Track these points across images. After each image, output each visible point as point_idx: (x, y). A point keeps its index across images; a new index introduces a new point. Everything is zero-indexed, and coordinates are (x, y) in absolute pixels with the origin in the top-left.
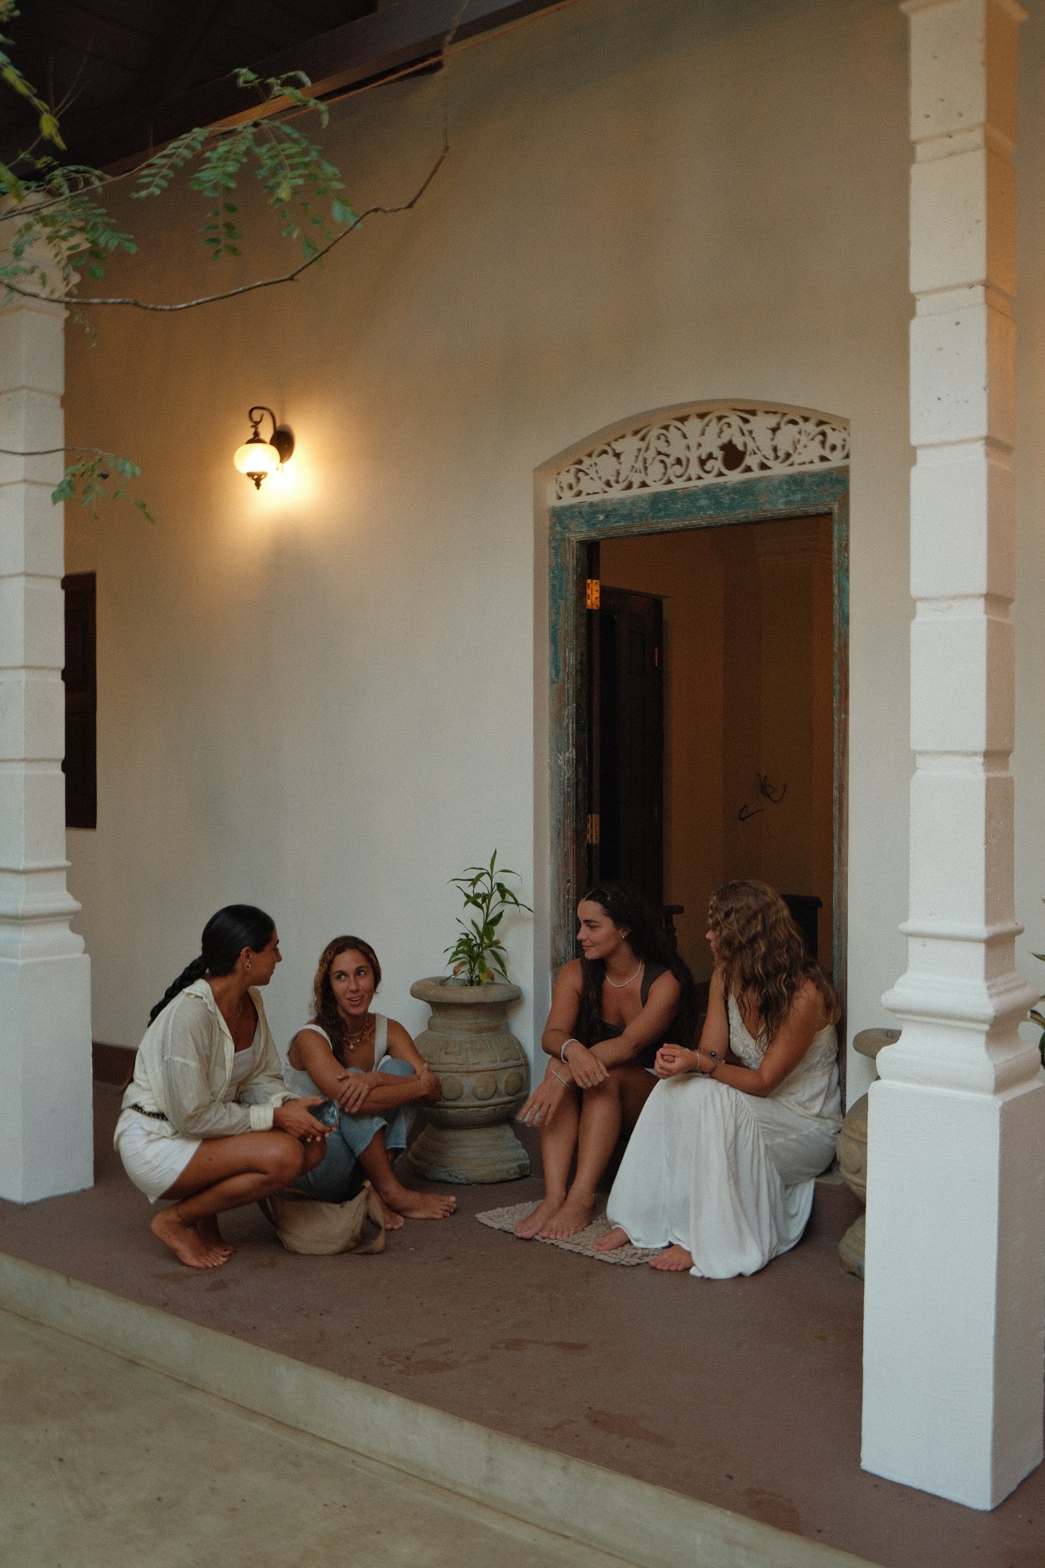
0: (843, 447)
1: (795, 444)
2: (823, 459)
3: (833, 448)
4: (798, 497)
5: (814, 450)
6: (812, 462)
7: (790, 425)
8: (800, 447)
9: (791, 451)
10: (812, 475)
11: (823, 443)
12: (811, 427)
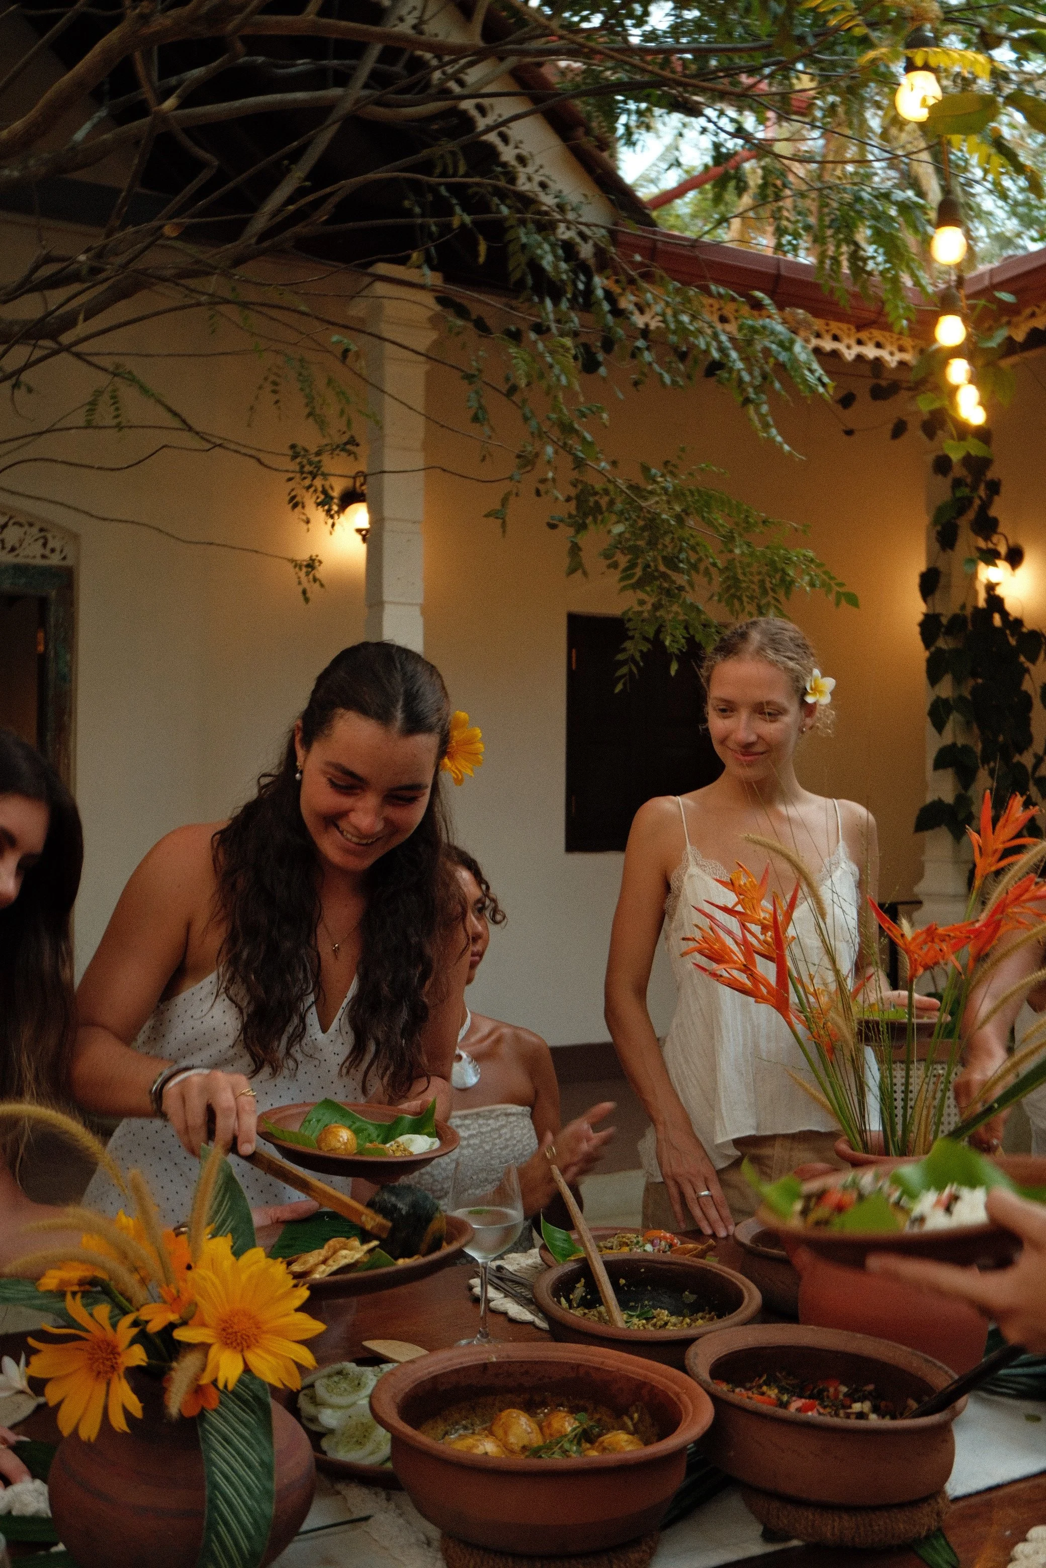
0: (62, 551)
1: (21, 542)
2: (44, 557)
3: (53, 550)
4: (23, 581)
5: (36, 549)
6: (34, 557)
7: (16, 527)
8: (25, 544)
9: (17, 545)
10: (35, 567)
11: (45, 545)
12: (34, 530)
